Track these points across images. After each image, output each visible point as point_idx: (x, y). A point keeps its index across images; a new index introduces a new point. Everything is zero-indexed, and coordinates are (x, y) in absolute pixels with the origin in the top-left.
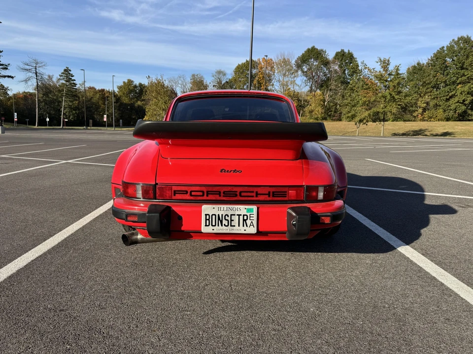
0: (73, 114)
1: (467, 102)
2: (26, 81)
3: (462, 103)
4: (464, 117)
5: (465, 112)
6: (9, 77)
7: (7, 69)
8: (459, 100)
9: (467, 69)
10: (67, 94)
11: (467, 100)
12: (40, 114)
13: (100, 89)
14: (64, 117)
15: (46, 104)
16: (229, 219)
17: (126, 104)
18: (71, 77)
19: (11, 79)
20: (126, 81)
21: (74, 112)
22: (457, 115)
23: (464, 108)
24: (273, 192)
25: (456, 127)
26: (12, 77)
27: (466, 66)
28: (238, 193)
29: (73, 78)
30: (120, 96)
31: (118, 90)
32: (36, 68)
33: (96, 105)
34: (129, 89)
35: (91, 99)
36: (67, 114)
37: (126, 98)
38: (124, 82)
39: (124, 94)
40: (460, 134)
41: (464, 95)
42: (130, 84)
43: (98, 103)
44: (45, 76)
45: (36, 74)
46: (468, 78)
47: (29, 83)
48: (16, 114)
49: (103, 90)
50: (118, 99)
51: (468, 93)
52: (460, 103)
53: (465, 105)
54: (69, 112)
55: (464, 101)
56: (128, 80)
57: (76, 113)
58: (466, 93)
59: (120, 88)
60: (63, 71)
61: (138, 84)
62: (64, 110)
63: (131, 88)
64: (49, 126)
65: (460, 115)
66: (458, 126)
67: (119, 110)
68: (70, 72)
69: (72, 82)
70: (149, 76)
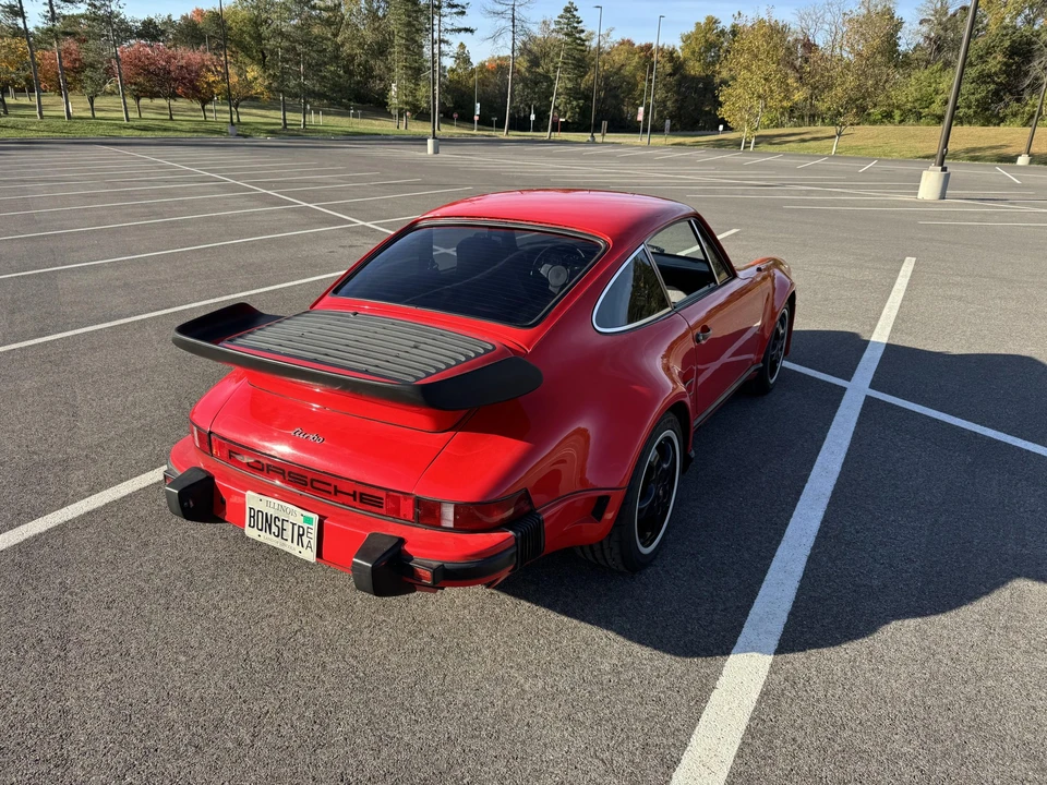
0: (572, 108)
2: (494, 38)
6: (466, 30)
7: (463, 13)
10: (565, 63)
12: (515, 107)
13: (643, 44)
14: (556, 114)
15: (526, 85)
16: (279, 524)
17: (694, 78)
18: (575, 25)
19: (469, 34)
20: (703, 21)
21: (575, 103)
24: (361, 494)
26: (472, 31)
28: (308, 481)
29: (580, 26)
30: (685, 60)
31: (681, 44)
32: (513, 9)
33: (628, 83)
34: (706, 41)
35: (620, 69)
36: (561, 108)
37: (697, 64)
38: (698, 24)
39: (693, 53)
42: (710, 29)
43: (634, 76)
44: (528, 25)
45: (513, 22)
47: (501, 42)
48: (478, 105)
49: (648, 47)
50: (678, 66)
54: (566, 103)
56: (708, 18)
57: (578, 105)
59: (687, 39)
60: (562, 12)
61: (728, 29)
62: (557, 98)
63: (712, 38)
64: (534, 131)
67: (678, 93)
68: (575, 13)
69: (577, 35)
70: (739, 14)
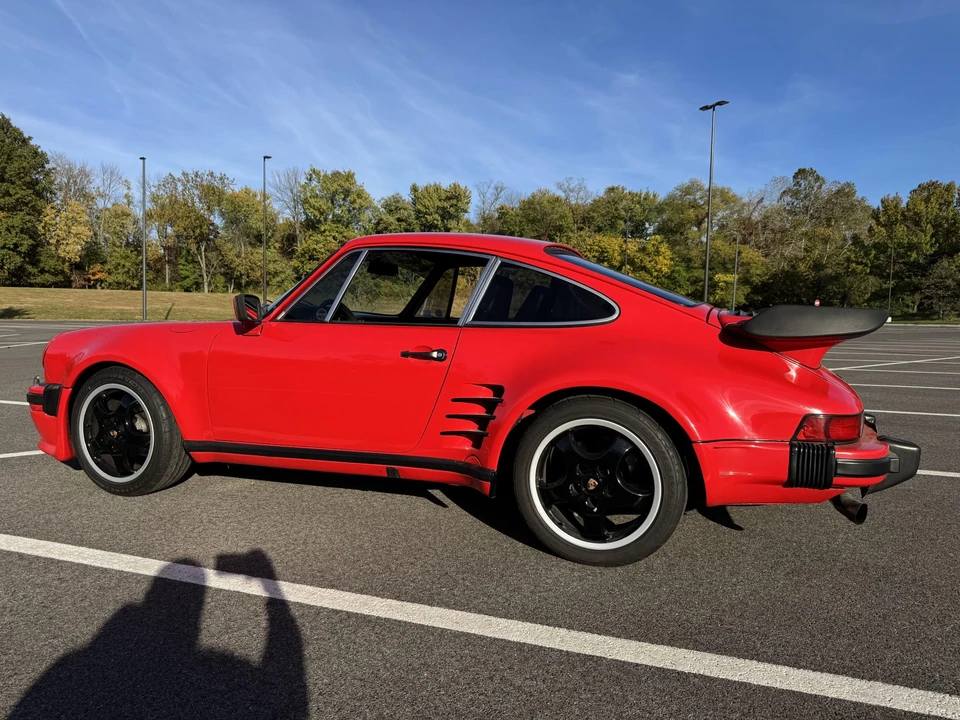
1: (23, 249)
3: (13, 250)
4: (19, 278)
5: (20, 270)
8: (5, 244)
9: (13, 183)
11: (21, 245)
22: (6, 274)
23: (18, 260)
25: (22, 299)
27: (11, 176)
40: (39, 313)
41: (14, 233)
46: (17, 200)
51: (22, 231)
52: (9, 249)
53: (19, 253)
55: (16, 245)
58: (18, 230)
65: (12, 274)
66: (25, 296)
